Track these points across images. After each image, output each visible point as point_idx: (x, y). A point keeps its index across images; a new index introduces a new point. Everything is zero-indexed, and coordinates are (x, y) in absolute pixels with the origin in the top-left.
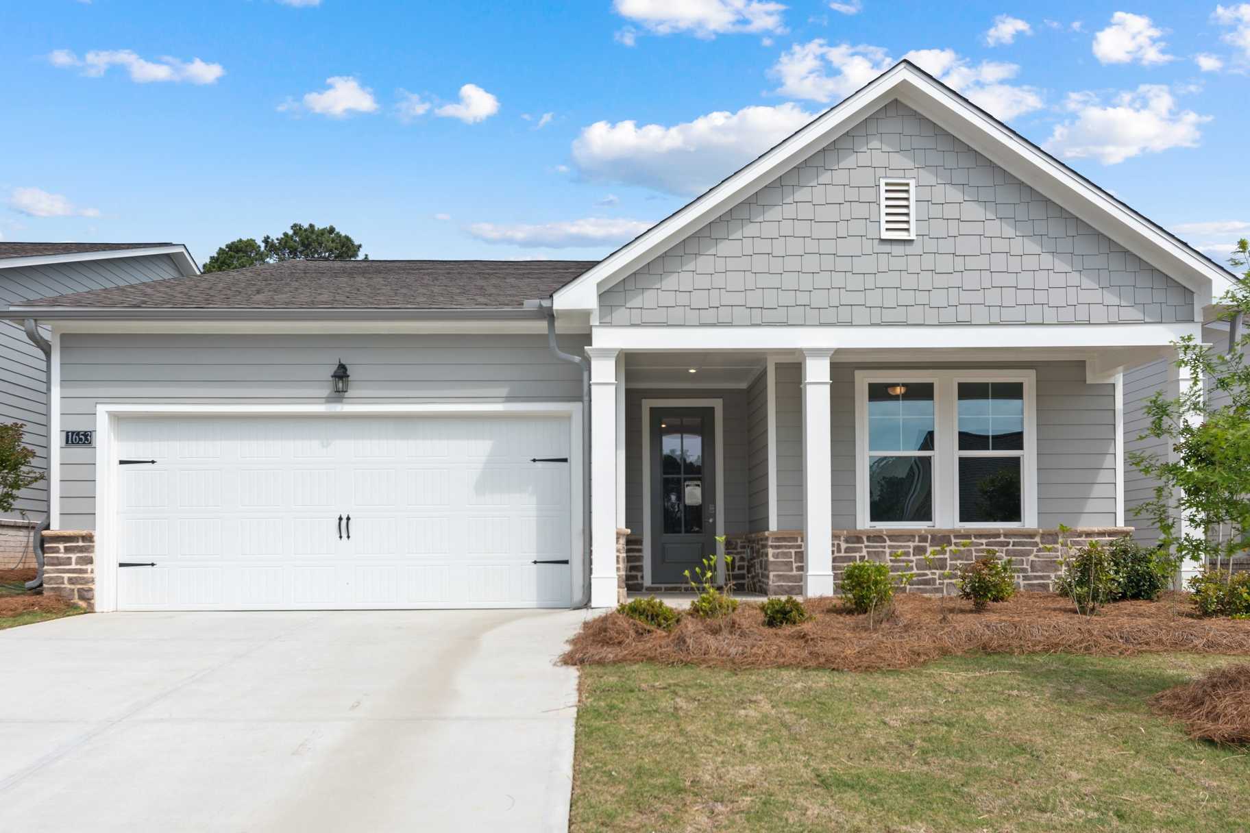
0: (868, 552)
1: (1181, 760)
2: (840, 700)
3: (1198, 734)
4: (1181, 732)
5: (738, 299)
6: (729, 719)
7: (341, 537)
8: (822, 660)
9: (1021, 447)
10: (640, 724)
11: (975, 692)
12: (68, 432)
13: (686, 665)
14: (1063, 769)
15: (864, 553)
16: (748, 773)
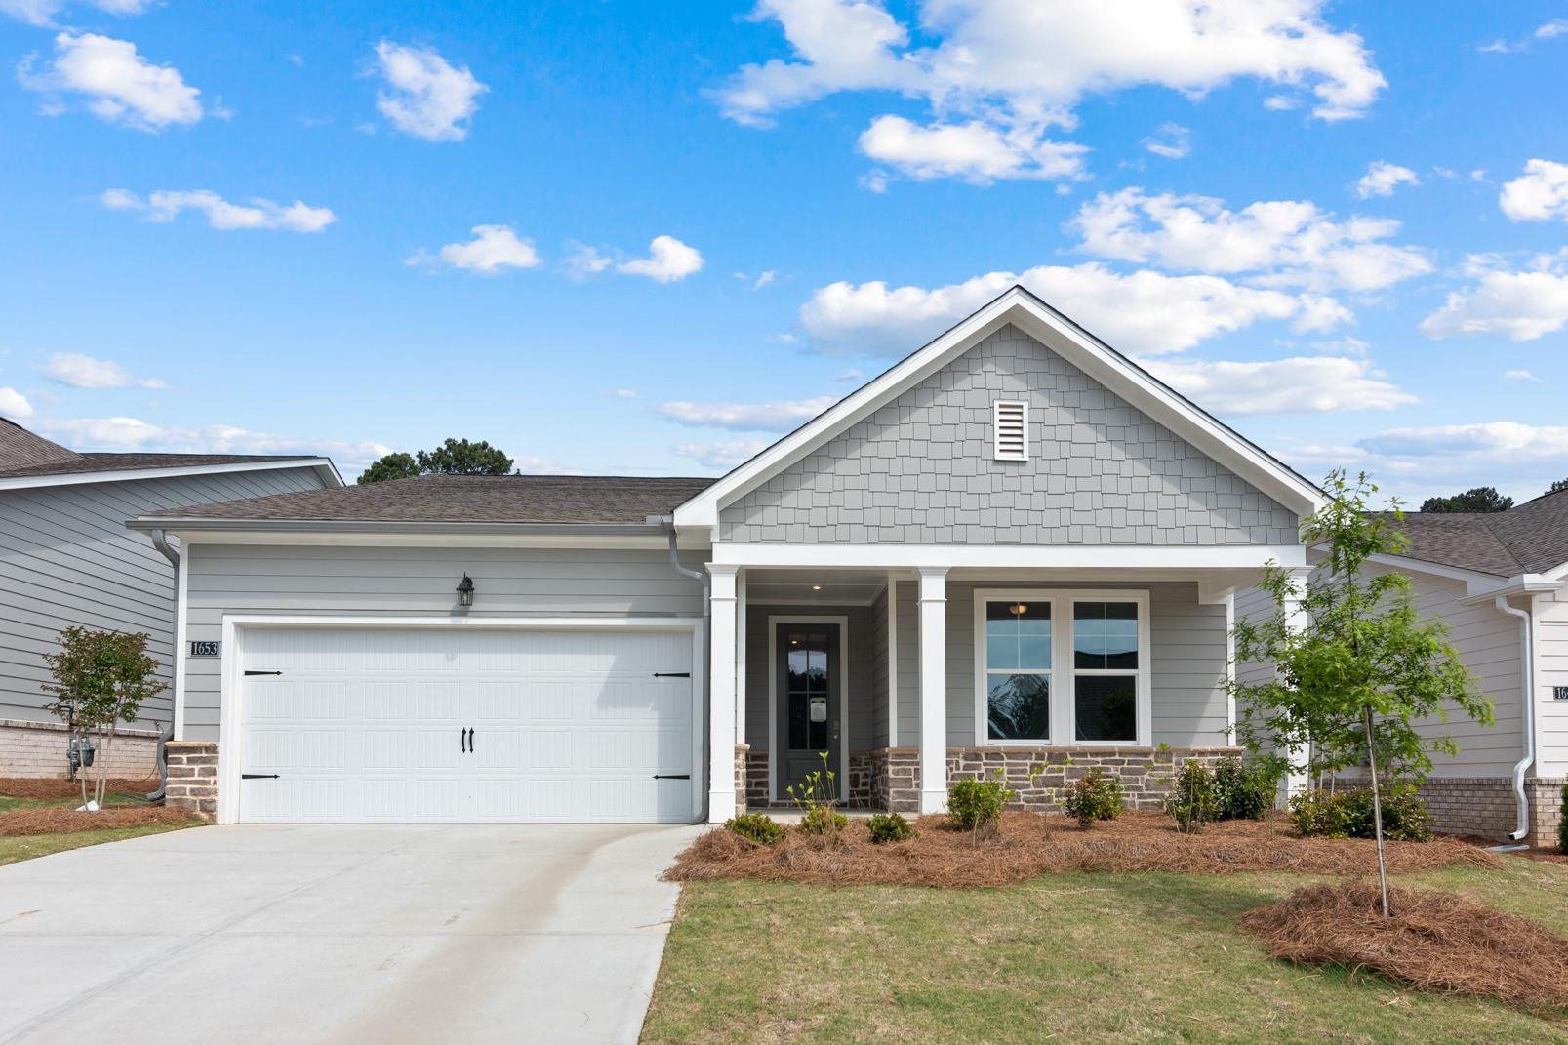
0: (986, 770)
1: (1257, 979)
2: (932, 917)
3: (1278, 953)
4: (1262, 951)
5: (856, 517)
6: (818, 936)
7: (464, 750)
8: (921, 877)
9: (1135, 666)
10: (731, 940)
11: (1067, 910)
12: (193, 643)
13: (786, 881)
14: (1139, 988)
15: (983, 771)
16: (826, 990)
